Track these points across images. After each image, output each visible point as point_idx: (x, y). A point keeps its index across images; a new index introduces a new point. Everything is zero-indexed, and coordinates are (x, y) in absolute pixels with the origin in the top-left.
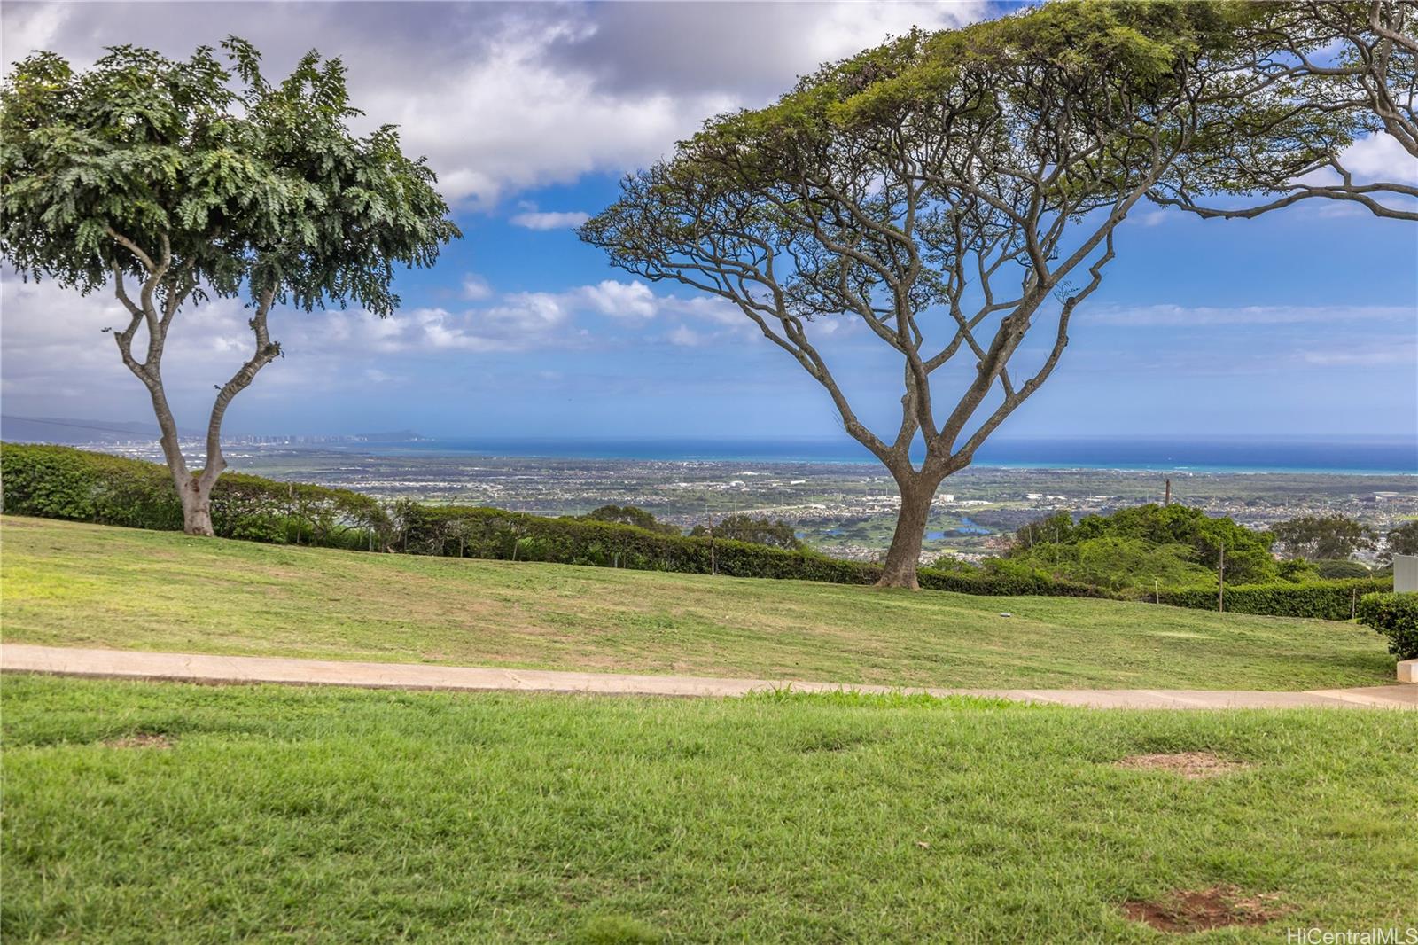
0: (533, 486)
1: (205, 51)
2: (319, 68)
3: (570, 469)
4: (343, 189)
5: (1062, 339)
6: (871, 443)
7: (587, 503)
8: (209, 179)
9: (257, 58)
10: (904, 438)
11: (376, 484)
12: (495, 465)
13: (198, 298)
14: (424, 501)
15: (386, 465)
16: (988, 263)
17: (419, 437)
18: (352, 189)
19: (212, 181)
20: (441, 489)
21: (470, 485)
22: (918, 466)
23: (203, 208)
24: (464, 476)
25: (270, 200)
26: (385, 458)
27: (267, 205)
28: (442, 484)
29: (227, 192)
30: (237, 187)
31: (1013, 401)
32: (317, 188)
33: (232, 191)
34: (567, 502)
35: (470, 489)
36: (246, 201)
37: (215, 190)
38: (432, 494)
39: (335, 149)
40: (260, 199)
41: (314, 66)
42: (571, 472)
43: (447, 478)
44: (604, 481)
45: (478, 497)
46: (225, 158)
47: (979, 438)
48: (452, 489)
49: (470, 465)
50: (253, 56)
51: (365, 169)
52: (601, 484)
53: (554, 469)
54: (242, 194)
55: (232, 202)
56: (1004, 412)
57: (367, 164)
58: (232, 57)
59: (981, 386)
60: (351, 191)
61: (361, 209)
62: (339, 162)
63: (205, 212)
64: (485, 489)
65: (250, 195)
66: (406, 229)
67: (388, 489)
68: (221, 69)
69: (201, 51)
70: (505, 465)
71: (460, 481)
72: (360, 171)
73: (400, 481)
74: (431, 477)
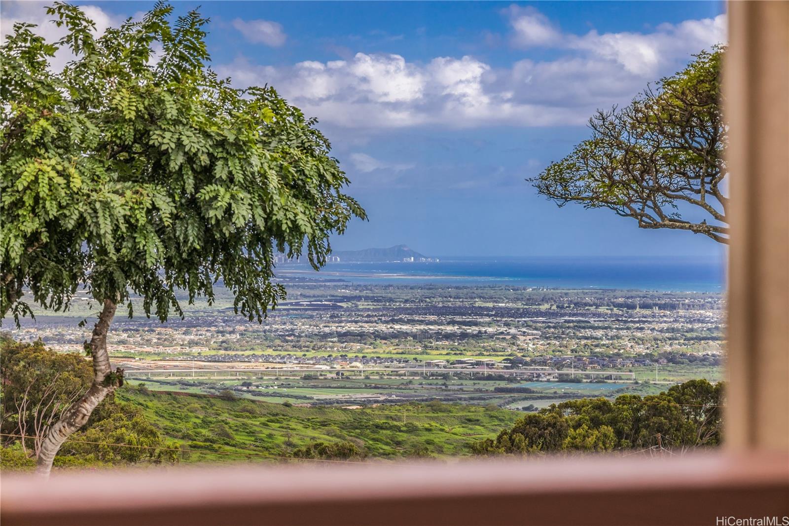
0: (589, 332)
1: (24, 28)
2: (172, 22)
3: (644, 306)
4: (197, 189)
7: (669, 361)
8: (25, 198)
9: (91, 27)
11: (353, 327)
12: (530, 300)
13: (20, 317)
14: (422, 353)
15: (367, 298)
17: (417, 256)
18: (210, 188)
19: (28, 201)
20: (448, 336)
21: (490, 330)
23: (16, 237)
24: (482, 315)
25: (101, 220)
26: (366, 287)
27: (97, 224)
28: (449, 329)
29: (47, 213)
30: (60, 207)
32: (163, 191)
33: (53, 212)
34: (640, 360)
35: (491, 336)
36: (70, 224)
37: (33, 211)
38: (434, 344)
39: (186, 141)
40: (88, 218)
41: (166, 18)
42: (647, 312)
43: (458, 318)
44: (697, 326)
45: (504, 349)
46: (44, 173)
48: (464, 336)
49: (491, 298)
50: (84, 23)
51: (226, 160)
52: (692, 330)
53: (619, 306)
54: (65, 216)
55: (52, 225)
57: (228, 153)
58: (59, 24)
60: (206, 193)
61: (220, 214)
62: (191, 159)
63: (20, 241)
64: (514, 337)
65: (75, 217)
66: (284, 227)
67: (369, 335)
68: (45, 43)
69: (20, 28)
70: (544, 300)
71: (476, 324)
72: (220, 163)
73: (387, 322)
74: (433, 318)
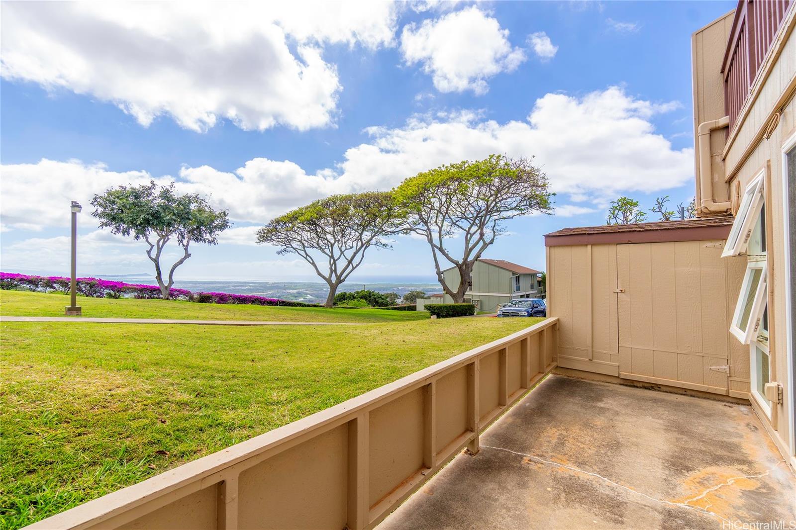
5: (363, 256)
6: (324, 277)
10: (331, 276)
16: (345, 240)
22: (334, 282)
31: (354, 268)
47: (346, 276)
56: (352, 271)
59: (348, 266)
